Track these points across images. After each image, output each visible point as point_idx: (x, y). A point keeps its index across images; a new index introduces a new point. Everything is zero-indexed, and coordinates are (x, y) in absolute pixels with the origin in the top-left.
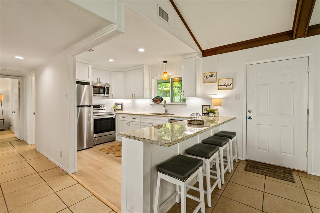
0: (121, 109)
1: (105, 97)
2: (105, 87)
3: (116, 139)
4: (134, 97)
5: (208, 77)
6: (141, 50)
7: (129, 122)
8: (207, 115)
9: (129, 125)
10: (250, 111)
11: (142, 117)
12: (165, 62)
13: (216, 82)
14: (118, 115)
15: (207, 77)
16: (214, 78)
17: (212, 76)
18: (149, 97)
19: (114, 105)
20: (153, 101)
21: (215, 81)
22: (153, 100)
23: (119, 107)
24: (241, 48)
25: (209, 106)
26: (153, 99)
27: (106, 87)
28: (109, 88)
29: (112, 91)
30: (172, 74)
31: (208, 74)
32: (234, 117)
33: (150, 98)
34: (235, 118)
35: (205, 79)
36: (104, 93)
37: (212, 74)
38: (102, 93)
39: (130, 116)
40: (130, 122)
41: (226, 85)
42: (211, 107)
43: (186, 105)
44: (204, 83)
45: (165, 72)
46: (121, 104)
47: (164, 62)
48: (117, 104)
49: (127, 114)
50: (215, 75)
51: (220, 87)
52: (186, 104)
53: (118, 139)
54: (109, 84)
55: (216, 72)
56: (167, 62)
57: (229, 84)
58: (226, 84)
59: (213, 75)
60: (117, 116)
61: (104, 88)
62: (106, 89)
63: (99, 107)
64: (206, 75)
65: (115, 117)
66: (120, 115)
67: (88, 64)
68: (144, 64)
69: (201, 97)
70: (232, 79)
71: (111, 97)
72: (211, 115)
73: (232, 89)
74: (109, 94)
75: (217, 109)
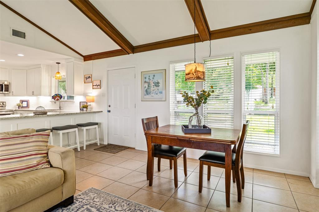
0: (27, 107)
1: (4, 95)
2: (2, 85)
10: (110, 106)
13: (91, 83)
15: (87, 78)
16: (90, 79)
17: (89, 77)
18: (48, 94)
19: (18, 102)
22: (53, 98)
23: (25, 104)
24: (104, 56)
25: (86, 103)
28: (8, 85)
29: (12, 88)
31: (87, 76)
32: (101, 110)
33: (50, 96)
35: (85, 80)
36: (2, 91)
37: (89, 76)
41: (97, 85)
44: (85, 83)
45: (58, 72)
46: (27, 101)
47: (57, 63)
48: (22, 102)
51: (94, 87)
52: (74, 101)
54: (8, 81)
55: (92, 75)
56: (60, 63)
62: (4, 86)
68: (40, 64)
69: (83, 95)
70: (100, 81)
71: (11, 94)
72: (85, 109)
73: (100, 89)
74: (8, 91)
75: (90, 105)
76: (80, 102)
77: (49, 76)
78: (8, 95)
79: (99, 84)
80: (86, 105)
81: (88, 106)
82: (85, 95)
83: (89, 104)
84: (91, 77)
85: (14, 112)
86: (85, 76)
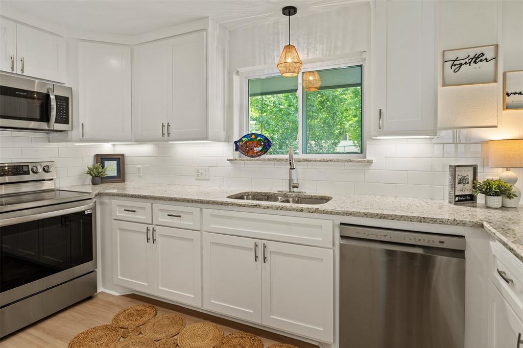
0: (118, 177)
1: (53, 135)
2: (48, 96)
3: (100, 289)
4: (169, 134)
5: (461, 65)
7: (151, 227)
8: (470, 199)
9: (151, 238)
11: (208, 211)
12: (290, 11)
13: (495, 81)
14: (106, 200)
15: (457, 65)
16: (485, 68)
17: (476, 59)
18: (223, 134)
19: (90, 162)
20: (237, 149)
21: (492, 78)
22: (237, 146)
23: (111, 168)
25: (471, 169)
26: (236, 142)
27: (52, 97)
28: (67, 99)
29: (80, 111)
30: (311, 56)
31: (462, 55)
33: (227, 140)
35: (449, 71)
36: (46, 119)
37: (478, 51)
38: (38, 117)
39: (157, 206)
40: (157, 228)
42: (479, 170)
43: (370, 162)
44: (444, 85)
45: (291, 47)
46: (119, 159)
47: (285, 10)
48: (102, 159)
49: (145, 197)
50: (489, 54)
51: (510, 100)
52: (368, 158)
53: (104, 286)
54: (66, 85)
55: (497, 46)
56: (295, 10)
59: (483, 54)
60: (102, 204)
61: (45, 98)
62: (53, 103)
63: (27, 173)
64: (451, 56)
65: (94, 208)
66: (115, 202)
68: (208, 17)
74: (67, 122)
84: (488, 57)
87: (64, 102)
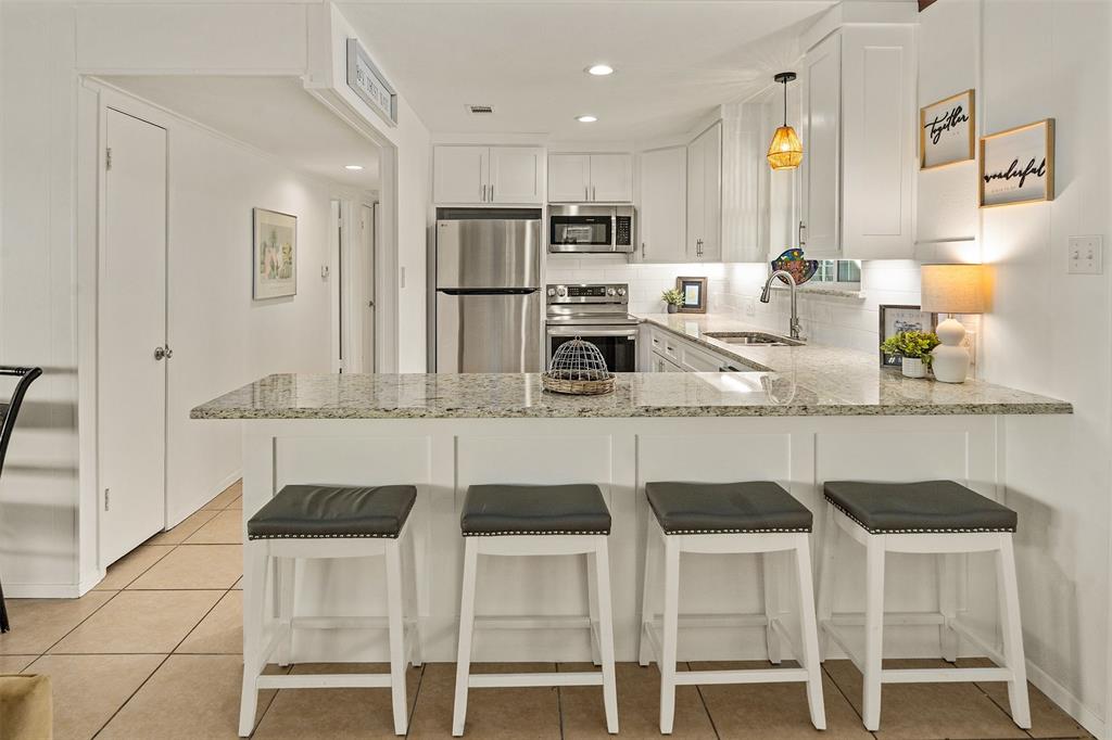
0: (700, 306)
2: (608, 218)
4: (701, 253)
5: (940, 129)
6: (601, 70)
7: (662, 360)
12: (786, 77)
13: (972, 156)
14: (651, 328)
15: (936, 131)
16: (963, 132)
17: (955, 117)
19: (671, 286)
21: (969, 151)
22: (774, 268)
23: (692, 295)
25: (928, 314)
26: (773, 263)
27: (614, 219)
28: (628, 219)
29: (645, 231)
31: (940, 112)
32: (1056, 396)
34: (1066, 409)
35: (929, 142)
36: (608, 242)
37: (950, 107)
40: (664, 362)
41: (1017, 168)
44: (924, 167)
45: (786, 129)
46: (699, 283)
47: (776, 79)
48: (684, 283)
50: (966, 109)
51: (993, 187)
54: (629, 204)
55: (972, 92)
56: (792, 75)
57: (1037, 165)
58: (1021, 167)
59: (960, 109)
60: (647, 332)
61: (607, 220)
62: (614, 225)
63: (603, 295)
64: (930, 119)
65: (639, 335)
67: (537, 146)
68: (716, 104)
69: (914, 257)
70: (1051, 124)
71: (638, 253)
72: (911, 366)
73: (1045, 204)
74: (628, 243)
75: (956, 338)
76: (883, 309)
77: (758, 157)
78: (628, 257)
79: (1041, 155)
80: (926, 329)
81: (932, 346)
82: (927, 252)
83: (946, 324)
84: (965, 112)
85: (639, 329)
86: (928, 111)
87: (625, 223)
